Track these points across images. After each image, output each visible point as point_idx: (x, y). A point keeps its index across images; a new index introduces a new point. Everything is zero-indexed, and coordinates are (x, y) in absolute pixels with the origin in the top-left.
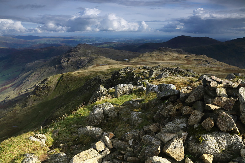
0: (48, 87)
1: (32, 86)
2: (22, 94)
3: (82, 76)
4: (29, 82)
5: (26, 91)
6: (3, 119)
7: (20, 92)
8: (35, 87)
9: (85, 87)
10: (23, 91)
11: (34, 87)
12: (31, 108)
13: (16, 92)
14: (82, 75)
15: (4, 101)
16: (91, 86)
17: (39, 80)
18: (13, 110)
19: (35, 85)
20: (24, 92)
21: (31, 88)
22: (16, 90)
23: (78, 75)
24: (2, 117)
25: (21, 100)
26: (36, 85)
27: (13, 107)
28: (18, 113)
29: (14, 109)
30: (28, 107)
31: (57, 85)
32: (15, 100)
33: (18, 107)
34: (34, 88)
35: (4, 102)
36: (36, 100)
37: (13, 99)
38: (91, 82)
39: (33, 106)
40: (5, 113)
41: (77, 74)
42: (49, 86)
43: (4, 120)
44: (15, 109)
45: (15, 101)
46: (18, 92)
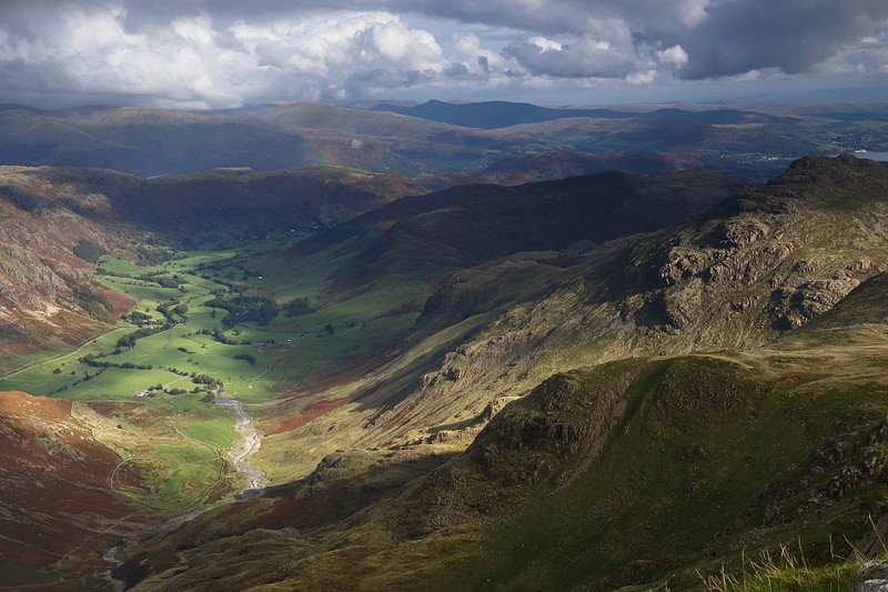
0: (559, 434)
1: (467, 416)
2: (408, 454)
3: (803, 388)
4: (457, 386)
5: (429, 441)
6: (284, 585)
7: (400, 441)
8: (487, 422)
9: (818, 469)
10: (414, 435)
11: (479, 419)
12: (446, 550)
13: (379, 435)
14: (801, 379)
15: (313, 478)
16: (865, 470)
17: (513, 377)
18: (347, 542)
19: (488, 410)
20: (420, 442)
21: (462, 426)
22: (379, 422)
23: (773, 373)
24: (287, 576)
25: (395, 487)
26: (496, 409)
27: (351, 526)
28: (372, 571)
29: (355, 536)
30: (429, 539)
31: (619, 430)
32: (367, 482)
33: (373, 530)
34: (479, 428)
35: (307, 486)
36: (480, 508)
37: (358, 478)
38: (867, 442)
39: (458, 537)
40: (303, 555)
41: (765, 366)
42: (570, 428)
44: (358, 541)
45: (365, 488)
46: (386, 436)
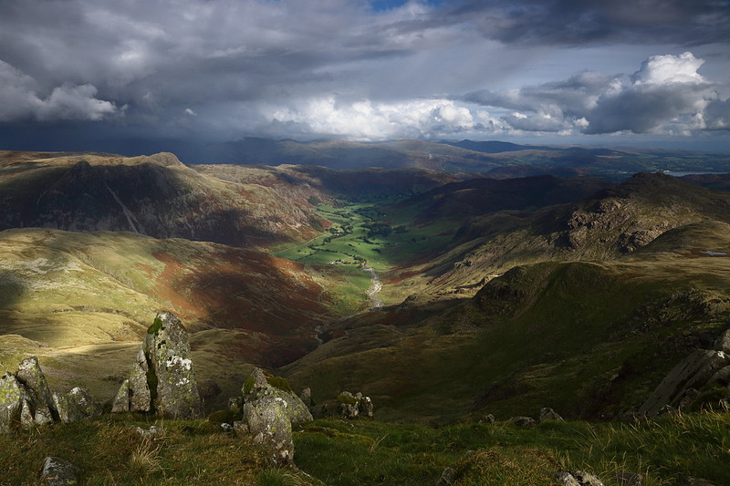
0: (516, 294)
1: (474, 282)
2: (446, 297)
3: (633, 280)
4: (469, 269)
5: (456, 292)
6: (389, 349)
7: (442, 292)
8: (482, 286)
9: (637, 318)
10: (449, 289)
11: (479, 284)
12: (461, 341)
13: (433, 289)
14: (631, 276)
15: (403, 304)
16: (659, 320)
17: (496, 266)
18: (417, 334)
19: (483, 280)
20: (451, 292)
21: (471, 287)
22: (433, 282)
23: (618, 273)
24: (390, 345)
25: (439, 311)
26: (487, 281)
27: (419, 326)
28: (427, 347)
29: (420, 331)
30: (453, 335)
31: (544, 294)
32: (427, 308)
33: (428, 329)
34: (479, 288)
35: (400, 308)
36: (477, 324)
37: (423, 306)
38: (661, 307)
39: (466, 336)
40: (397, 337)
41: (615, 269)
42: (521, 291)
43: (393, 354)
44: (422, 333)
45: (426, 311)
46: (437, 289)
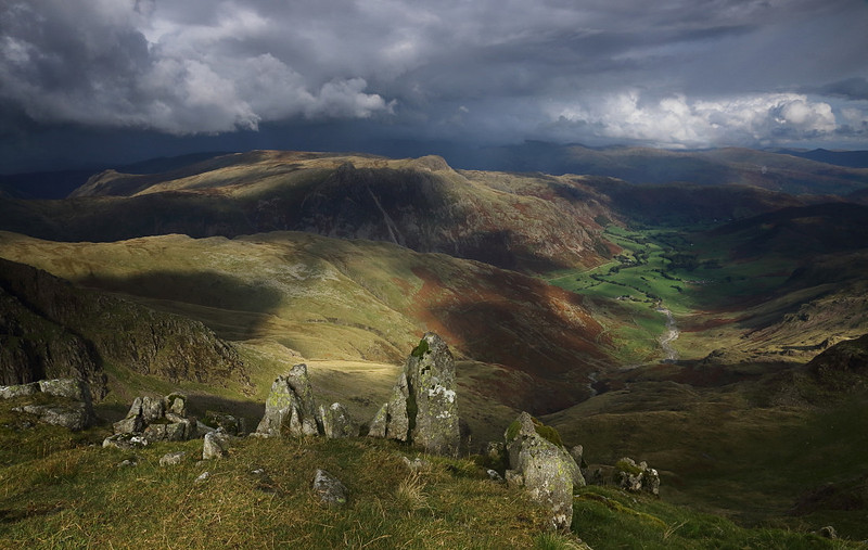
1: (810, 343)
2: (766, 358)
4: (805, 325)
5: (782, 353)
6: (681, 414)
7: (762, 350)
8: (823, 350)
10: (773, 348)
11: (818, 347)
12: (783, 418)
13: (749, 345)
15: (706, 360)
17: (847, 326)
18: (720, 400)
19: (825, 343)
20: (776, 353)
21: (806, 349)
22: (751, 337)
24: (682, 409)
25: (755, 376)
26: (831, 344)
27: (724, 391)
28: (733, 419)
29: (726, 397)
30: (772, 410)
32: (738, 369)
33: (737, 396)
34: (818, 352)
35: (701, 364)
36: (810, 400)
37: (733, 366)
39: (791, 413)
40: (693, 400)
43: (685, 421)
44: (727, 401)
45: (736, 372)
46: (754, 346)
